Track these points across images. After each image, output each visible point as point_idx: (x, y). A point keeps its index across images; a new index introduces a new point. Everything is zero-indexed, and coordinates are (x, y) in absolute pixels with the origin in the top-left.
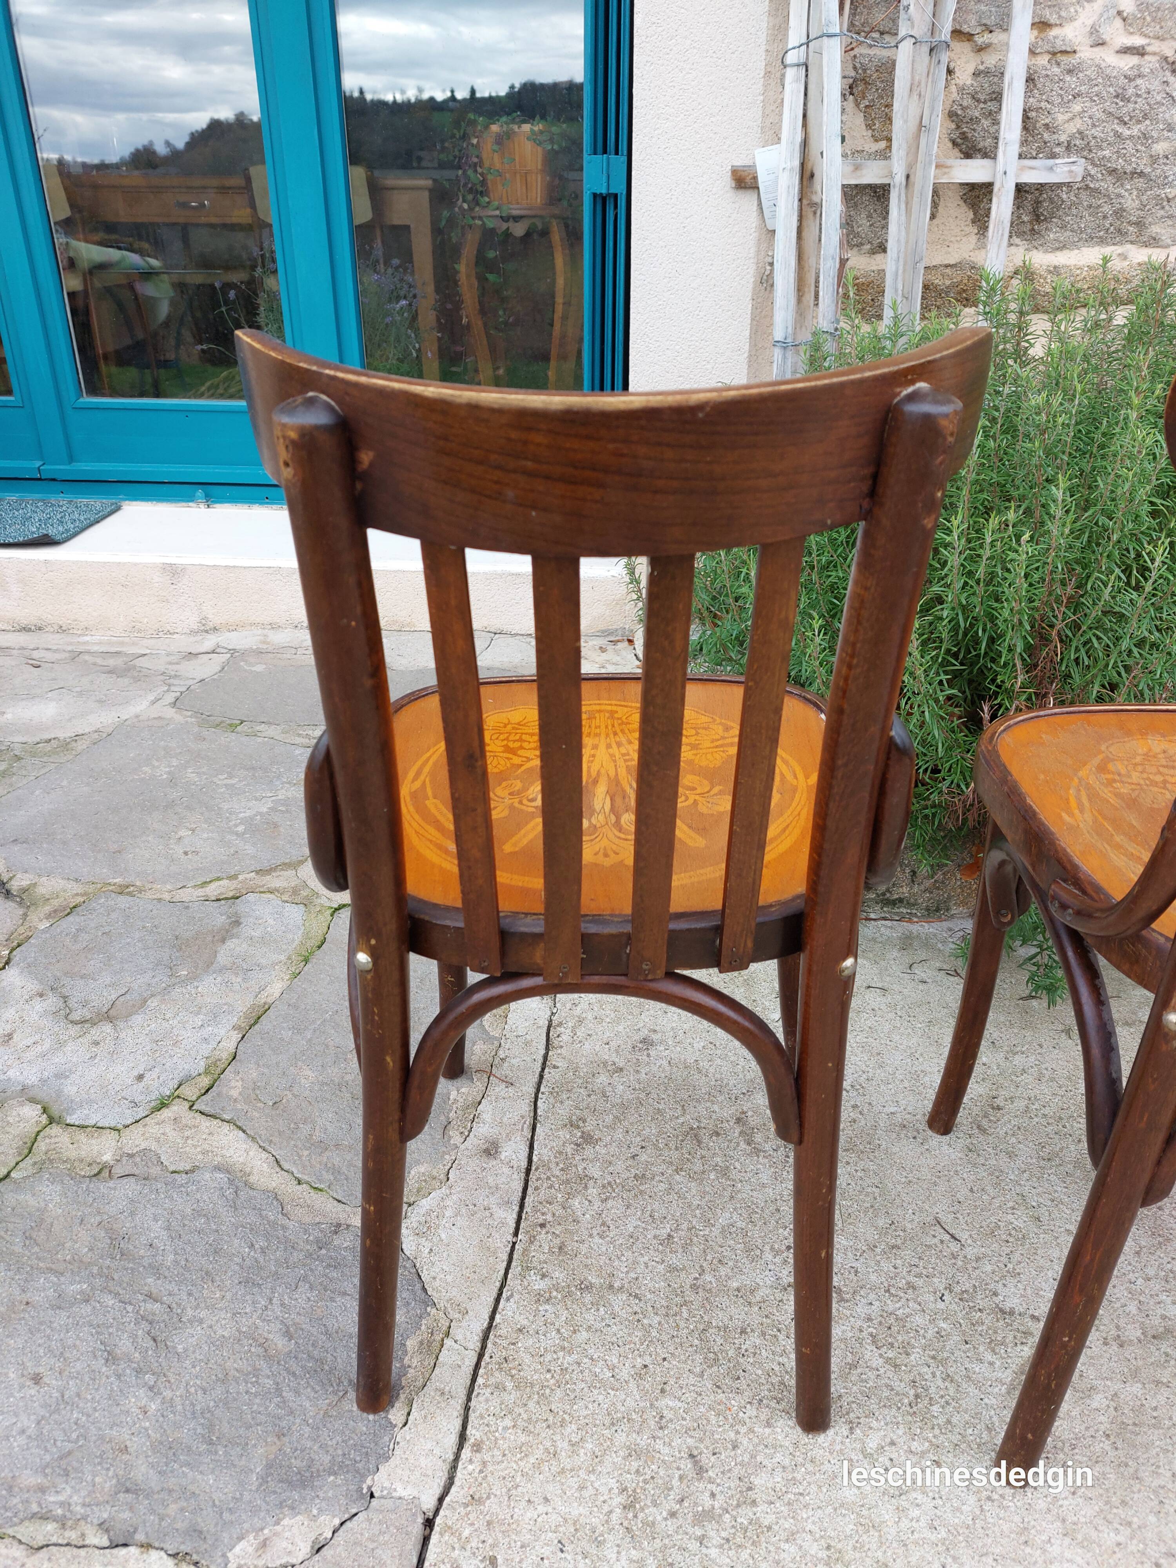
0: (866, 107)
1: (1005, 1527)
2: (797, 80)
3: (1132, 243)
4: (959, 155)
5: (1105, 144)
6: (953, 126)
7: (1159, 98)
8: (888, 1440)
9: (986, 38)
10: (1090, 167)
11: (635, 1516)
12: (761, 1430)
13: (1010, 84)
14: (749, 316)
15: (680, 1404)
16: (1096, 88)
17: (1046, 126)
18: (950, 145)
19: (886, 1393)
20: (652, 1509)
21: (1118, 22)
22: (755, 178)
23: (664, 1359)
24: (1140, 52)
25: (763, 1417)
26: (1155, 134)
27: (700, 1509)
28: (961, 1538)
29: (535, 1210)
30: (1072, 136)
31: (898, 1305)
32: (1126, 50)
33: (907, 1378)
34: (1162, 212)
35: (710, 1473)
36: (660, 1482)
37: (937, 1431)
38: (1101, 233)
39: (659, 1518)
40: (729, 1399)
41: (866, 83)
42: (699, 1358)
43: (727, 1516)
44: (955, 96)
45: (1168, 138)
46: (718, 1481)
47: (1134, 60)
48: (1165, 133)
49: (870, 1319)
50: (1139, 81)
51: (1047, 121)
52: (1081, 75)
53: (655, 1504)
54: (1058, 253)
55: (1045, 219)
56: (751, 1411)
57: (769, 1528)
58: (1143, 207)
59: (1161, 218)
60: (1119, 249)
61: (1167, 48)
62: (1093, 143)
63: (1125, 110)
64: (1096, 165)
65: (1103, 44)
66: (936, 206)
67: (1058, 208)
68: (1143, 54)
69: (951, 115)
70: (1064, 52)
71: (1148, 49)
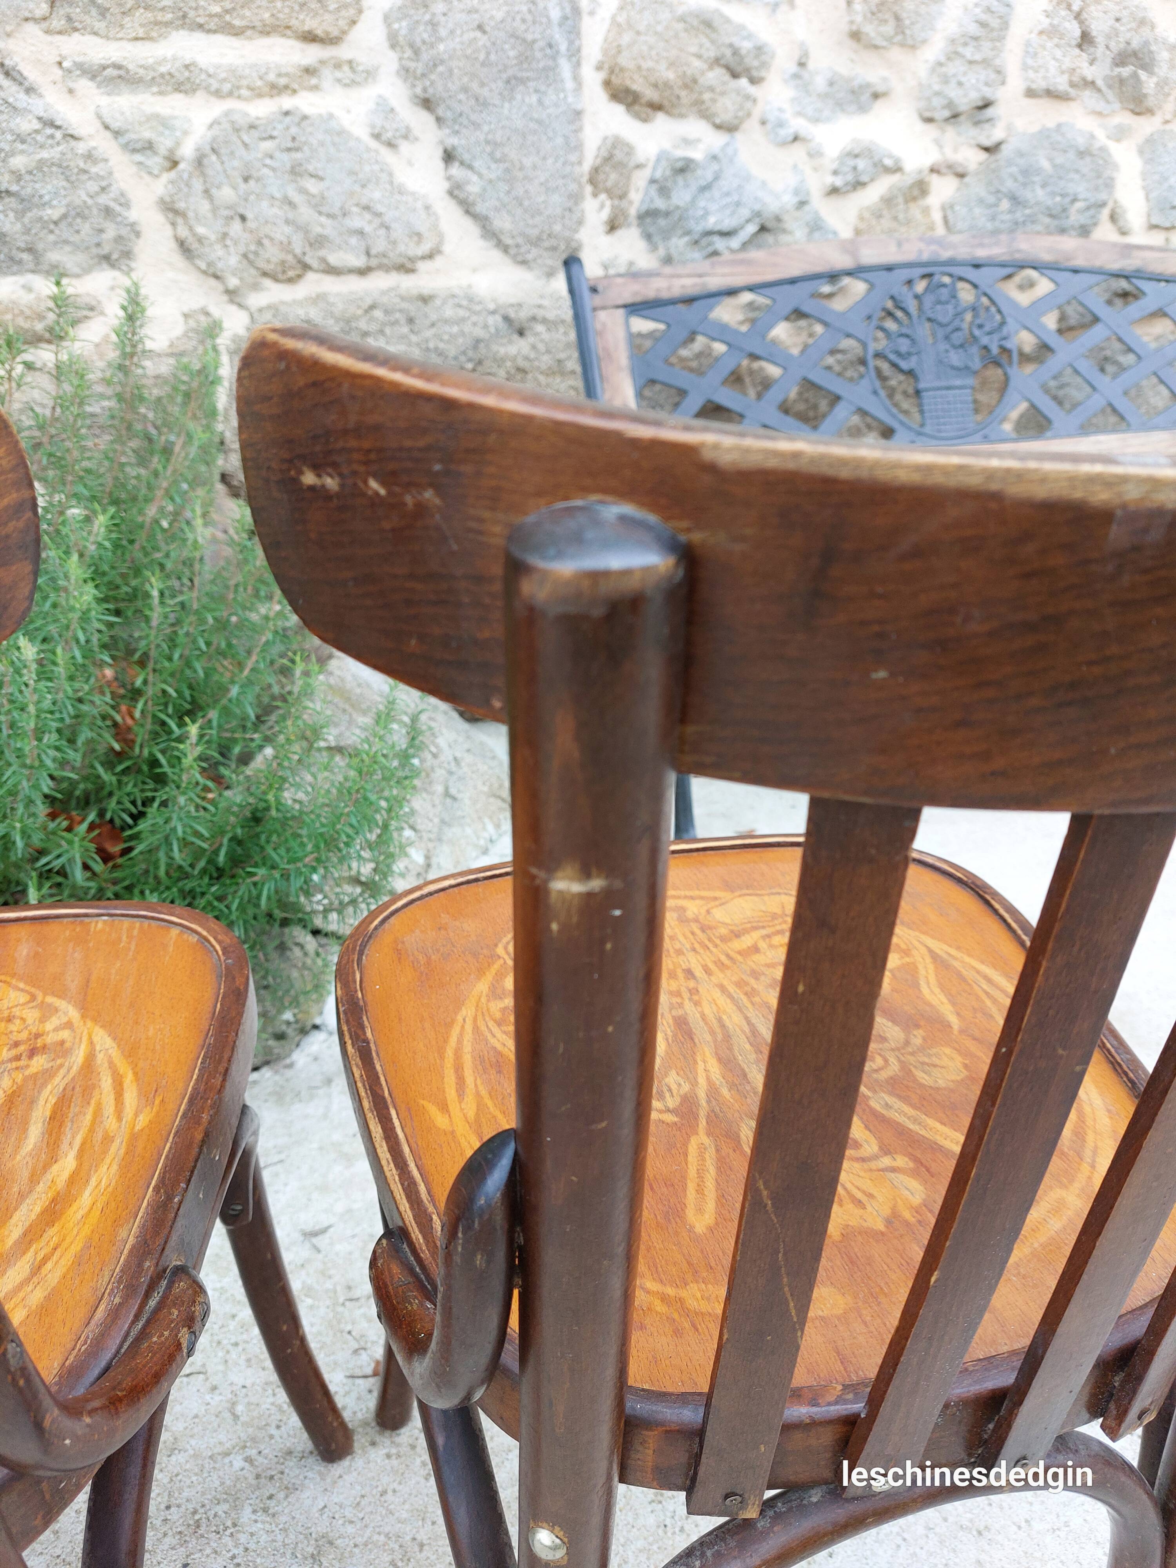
3: (33, 272)
34: (52, 238)
45: (23, 151)
48: (18, 145)
58: (27, 231)
59: (56, 243)
60: (21, 280)
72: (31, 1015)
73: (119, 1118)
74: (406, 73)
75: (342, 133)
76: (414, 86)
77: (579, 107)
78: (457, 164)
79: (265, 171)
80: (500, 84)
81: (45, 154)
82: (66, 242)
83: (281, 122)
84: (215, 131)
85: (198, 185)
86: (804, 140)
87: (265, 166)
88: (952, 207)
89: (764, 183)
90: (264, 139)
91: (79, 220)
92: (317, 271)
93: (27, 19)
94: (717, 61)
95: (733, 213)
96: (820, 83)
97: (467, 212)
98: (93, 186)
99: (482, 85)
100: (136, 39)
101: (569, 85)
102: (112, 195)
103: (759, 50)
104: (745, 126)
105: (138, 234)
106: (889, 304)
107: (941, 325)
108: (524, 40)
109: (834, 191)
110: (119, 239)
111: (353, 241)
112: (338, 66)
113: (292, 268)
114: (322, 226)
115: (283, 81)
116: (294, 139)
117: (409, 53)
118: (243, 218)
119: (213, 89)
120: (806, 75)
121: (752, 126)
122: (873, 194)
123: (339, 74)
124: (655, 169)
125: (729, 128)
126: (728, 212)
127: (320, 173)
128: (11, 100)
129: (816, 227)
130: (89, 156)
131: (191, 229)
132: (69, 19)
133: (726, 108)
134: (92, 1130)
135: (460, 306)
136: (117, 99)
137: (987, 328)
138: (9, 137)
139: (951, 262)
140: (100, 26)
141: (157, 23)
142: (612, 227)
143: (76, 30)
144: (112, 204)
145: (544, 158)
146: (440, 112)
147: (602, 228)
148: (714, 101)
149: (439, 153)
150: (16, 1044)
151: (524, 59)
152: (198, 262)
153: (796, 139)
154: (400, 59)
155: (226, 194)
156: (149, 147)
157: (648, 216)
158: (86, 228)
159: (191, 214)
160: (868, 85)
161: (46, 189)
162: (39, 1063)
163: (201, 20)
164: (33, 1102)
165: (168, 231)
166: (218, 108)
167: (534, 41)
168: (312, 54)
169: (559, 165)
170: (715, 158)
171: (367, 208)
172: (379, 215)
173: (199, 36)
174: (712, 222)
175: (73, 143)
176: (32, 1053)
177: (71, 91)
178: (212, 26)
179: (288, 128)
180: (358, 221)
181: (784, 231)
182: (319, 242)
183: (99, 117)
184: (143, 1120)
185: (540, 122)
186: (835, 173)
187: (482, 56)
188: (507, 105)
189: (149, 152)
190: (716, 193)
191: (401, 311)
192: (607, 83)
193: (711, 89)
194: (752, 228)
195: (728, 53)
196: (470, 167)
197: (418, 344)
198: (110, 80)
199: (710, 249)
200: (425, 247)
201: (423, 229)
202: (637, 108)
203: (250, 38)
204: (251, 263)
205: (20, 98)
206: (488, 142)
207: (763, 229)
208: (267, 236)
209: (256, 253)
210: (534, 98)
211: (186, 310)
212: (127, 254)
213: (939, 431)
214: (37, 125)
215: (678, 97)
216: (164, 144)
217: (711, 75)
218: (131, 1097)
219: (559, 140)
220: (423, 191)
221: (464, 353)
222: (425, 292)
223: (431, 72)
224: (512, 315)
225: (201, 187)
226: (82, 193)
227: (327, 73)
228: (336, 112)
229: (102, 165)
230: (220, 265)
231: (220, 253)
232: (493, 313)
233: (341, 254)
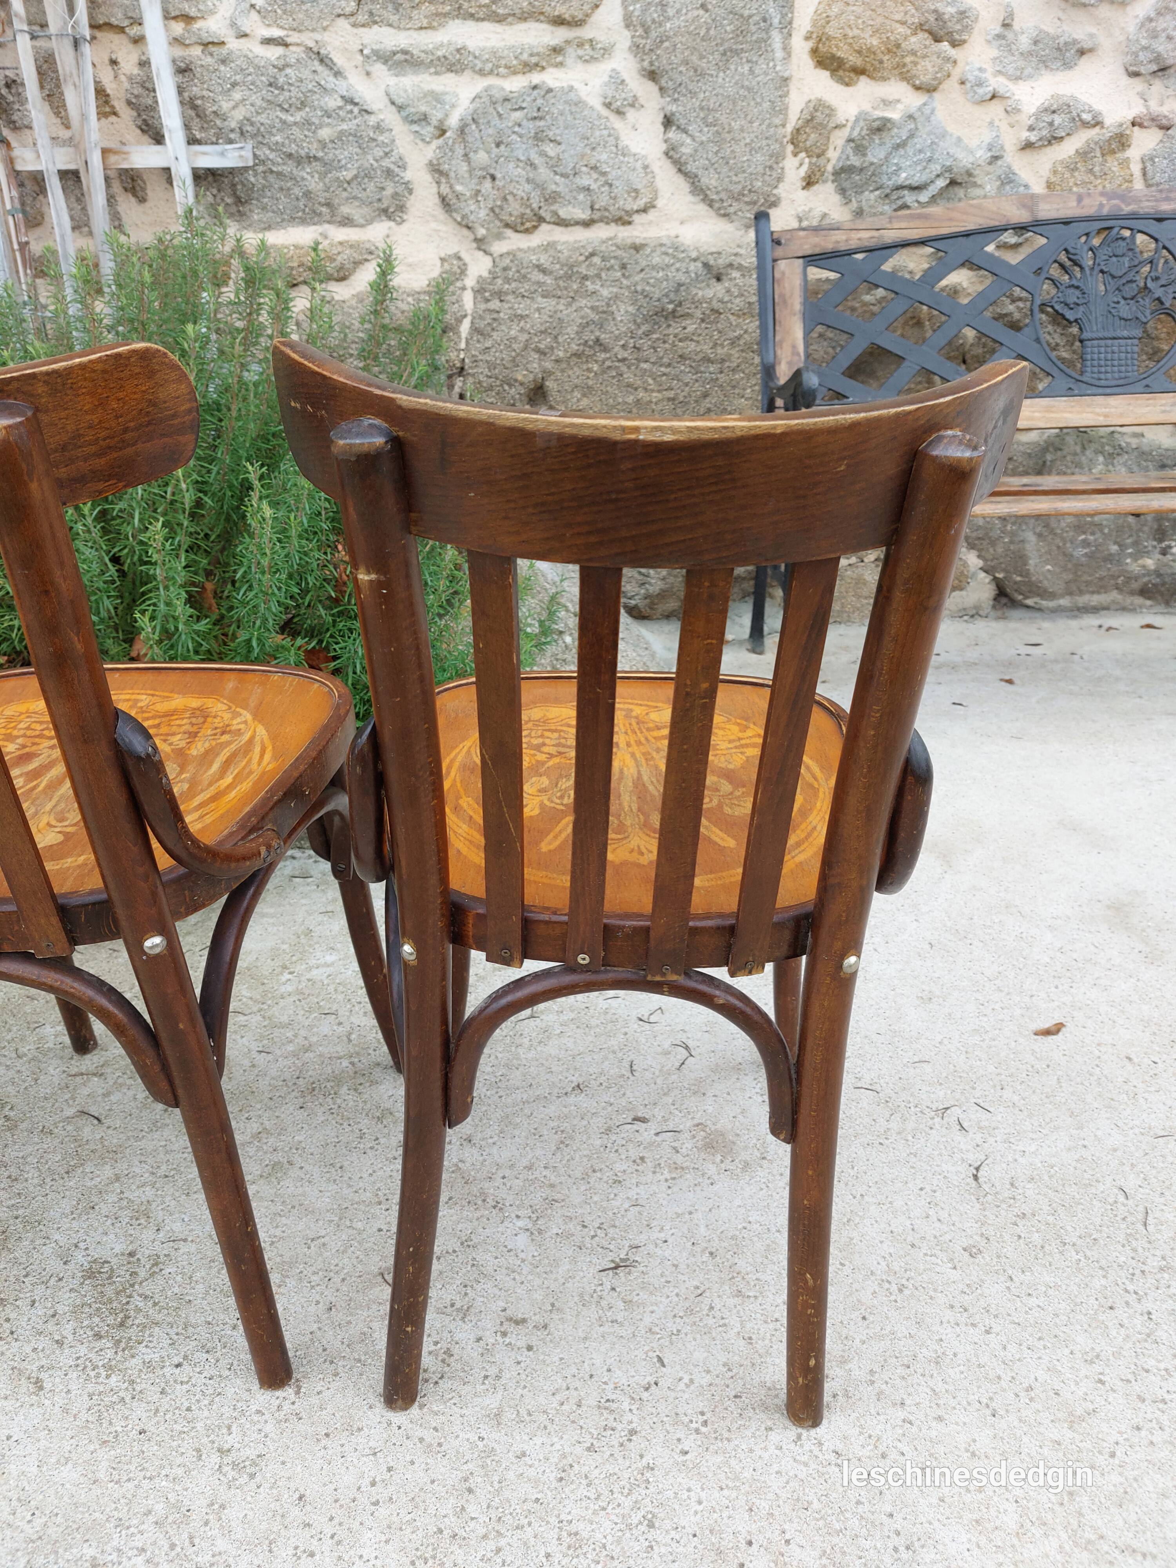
3: (329, 222)
4: (150, 140)
5: (274, 131)
6: (135, 114)
7: (310, 87)
9: (134, 31)
10: (268, 152)
16: (250, 78)
17: (215, 112)
18: (138, 131)
21: (254, 15)
24: (282, 43)
26: (316, 120)
30: (241, 123)
32: (268, 41)
34: (345, 194)
38: (300, 214)
44: (126, 85)
45: (329, 124)
47: (280, 51)
48: (326, 119)
50: (288, 71)
51: (214, 109)
52: (232, 65)
55: (246, 202)
58: (327, 189)
59: (348, 199)
60: (319, 229)
61: (308, 39)
62: (262, 129)
63: (282, 98)
64: (272, 150)
65: (245, 35)
66: (143, 189)
67: (252, 189)
68: (286, 45)
69: (129, 103)
70: (213, 43)
71: (289, 40)
72: (227, 716)
73: (259, 765)
74: (636, 49)
75: (579, 103)
76: (643, 60)
77: (786, 75)
78: (674, 128)
79: (514, 137)
80: (717, 56)
81: (345, 126)
82: (355, 198)
83: (529, 95)
84: (477, 104)
85: (459, 151)
86: (1003, 98)
87: (514, 132)
88: (1152, 159)
89: (959, 139)
90: (516, 110)
91: (366, 180)
92: (549, 223)
93: (339, 16)
94: (921, 27)
95: (925, 168)
96: (1024, 42)
97: (680, 170)
98: (379, 152)
99: (702, 57)
100: (421, 28)
101: (779, 54)
102: (393, 159)
103: (963, 14)
104: (944, 86)
105: (411, 192)
106: (1063, 257)
107: (1113, 277)
108: (742, 16)
109: (1028, 146)
110: (395, 195)
111: (581, 197)
112: (580, 45)
113: (528, 221)
114: (556, 183)
115: (534, 60)
116: (539, 109)
117: (640, 31)
118: (493, 178)
119: (477, 68)
120: (1010, 35)
121: (951, 86)
122: (1068, 149)
123: (580, 52)
124: (853, 128)
125: (929, 89)
126: (919, 168)
127: (558, 138)
128: (323, 83)
129: (1008, 180)
130: (378, 128)
131: (451, 187)
132: (371, 14)
133: (926, 70)
134: (244, 768)
135: (666, 254)
136: (403, 79)
137: (1163, 282)
138: (319, 113)
139: (1134, 216)
140: (394, 18)
141: (437, 15)
142: (809, 183)
143: (375, 23)
144: (392, 166)
145: (751, 122)
146: (663, 82)
147: (800, 184)
148: (915, 64)
149: (660, 118)
150: (216, 728)
151: (741, 33)
152: (454, 215)
153: (993, 97)
154: (633, 37)
155: (481, 157)
156: (424, 118)
157: (843, 172)
158: (371, 186)
159: (452, 175)
160: (1075, 42)
161: (343, 155)
162: (226, 738)
163: (472, 11)
164: (218, 754)
165: (434, 190)
166: (480, 84)
167: (750, 16)
168: (560, 35)
169: (764, 127)
170: (911, 117)
171: (594, 168)
172: (604, 174)
173: (471, 25)
174: (903, 177)
175: (366, 117)
176: (223, 733)
177: (368, 74)
178: (481, 15)
179: (535, 100)
180: (585, 180)
181: (975, 185)
182: (552, 198)
183: (388, 94)
184: (270, 767)
185: (749, 89)
186: (1031, 129)
187: (703, 32)
188: (721, 74)
189: (424, 123)
190: (910, 151)
191: (615, 258)
192: (814, 51)
193: (914, 53)
194: (941, 183)
195: (932, 18)
196: (685, 131)
197: (628, 287)
198: (399, 63)
199: (900, 203)
200: (641, 203)
201: (639, 187)
202: (841, 73)
203: (511, 24)
204: (497, 216)
205: (329, 80)
206: (702, 109)
207: (953, 183)
208: (511, 193)
209: (501, 208)
210: (747, 67)
211: (443, 255)
212: (401, 208)
213: (1100, 379)
214: (340, 103)
215: (881, 62)
216: (436, 116)
217: (913, 39)
218: (267, 757)
219: (766, 105)
220: (643, 152)
221: (667, 295)
222: (638, 241)
223: (658, 47)
224: (712, 262)
225: (462, 152)
226: (370, 157)
227: (571, 52)
228: (576, 85)
229: (387, 134)
230: (472, 218)
231: (473, 208)
232: (695, 260)
233: (570, 208)
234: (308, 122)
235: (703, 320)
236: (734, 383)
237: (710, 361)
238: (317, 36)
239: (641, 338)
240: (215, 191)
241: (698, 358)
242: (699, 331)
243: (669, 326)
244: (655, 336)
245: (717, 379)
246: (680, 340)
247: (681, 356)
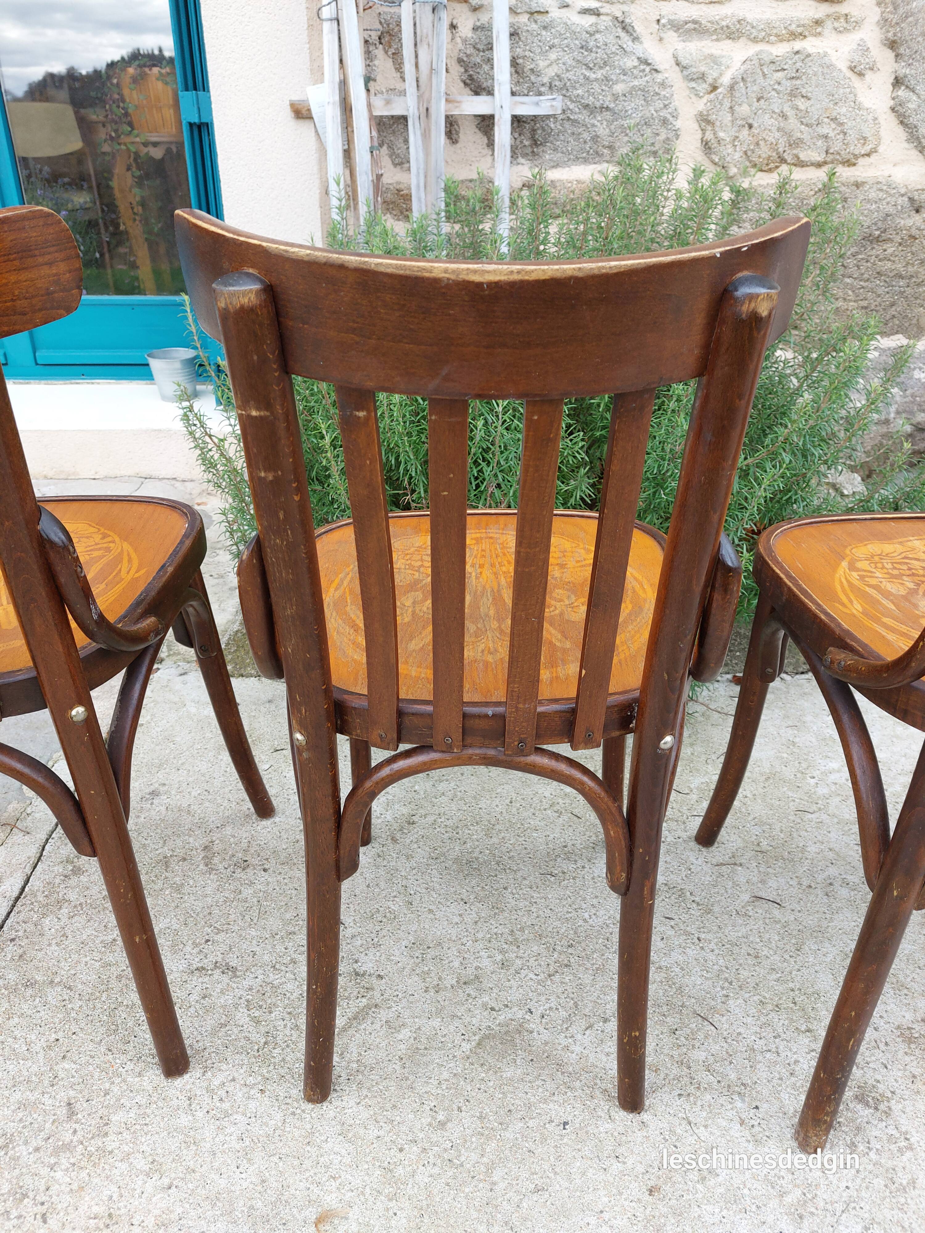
0: (393, 54)
1: (297, 1133)
2: (332, 32)
3: (607, 162)
4: (470, 92)
5: (578, 85)
6: (463, 70)
7: (614, 49)
8: (230, 1078)
10: (569, 103)
11: (6, 1154)
12: (131, 1080)
13: (497, 37)
14: (319, 220)
15: (73, 1066)
16: (566, 41)
17: (532, 70)
18: (462, 85)
19: (243, 1042)
20: (23, 1147)
22: (309, 110)
23: (74, 1033)
24: (596, 13)
25: (137, 1070)
26: (614, 77)
27: (61, 1143)
28: (260, 1145)
29: (12, 928)
30: (552, 79)
31: (277, 977)
32: (585, 11)
33: (263, 1030)
34: (626, 139)
35: (79, 1116)
36: (36, 1126)
37: (271, 1067)
38: (584, 155)
39: (25, 1153)
40: (115, 1059)
41: (390, 35)
42: (102, 1030)
43: (81, 1146)
44: (460, 46)
45: (624, 81)
46: (83, 1121)
47: (593, 19)
48: (621, 76)
49: (250, 989)
50: (598, 36)
51: (532, 66)
52: (553, 30)
53: (26, 1143)
54: (554, 170)
55: (541, 144)
56: (130, 1066)
57: (111, 1152)
58: (612, 134)
59: (627, 142)
60: (599, 167)
61: (616, 10)
62: (568, 84)
63: (589, 58)
64: (573, 101)
65: (567, 6)
66: (457, 133)
67: (549, 135)
68: (598, 15)
69: (460, 61)
70: (539, 12)
71: (602, 11)
74: (884, 22)
75: (830, 66)
76: (888, 32)
78: (903, 88)
79: (773, 93)
81: (636, 83)
83: (791, 59)
84: (747, 66)
85: (727, 104)
87: (774, 89)
90: (778, 71)
91: (645, 127)
92: (788, 164)
97: (902, 122)
98: (659, 104)
100: (711, 3)
102: (670, 110)
105: (677, 137)
110: (666, 140)
111: (819, 143)
112: (837, 19)
113: (773, 161)
114: (801, 132)
115: (800, 30)
116: (797, 71)
117: (890, 8)
118: (751, 126)
119: (752, 36)
123: (836, 25)
127: (809, 94)
128: (625, 46)
130: (663, 85)
131: (715, 133)
135: (881, 190)
136: (688, 44)
138: (618, 71)
144: (669, 116)
146: (902, 50)
149: (891, 80)
152: (714, 157)
154: (882, 13)
155: (744, 110)
156: (702, 77)
158: (648, 132)
159: (718, 123)
161: (629, 106)
165: (699, 135)
166: (752, 49)
168: (823, 10)
171: (834, 119)
172: (842, 124)
175: (655, 75)
177: (661, 39)
179: (794, 63)
180: (827, 129)
182: (796, 143)
183: (675, 56)
189: (700, 81)
196: (913, 90)
198: (688, 31)
200: (867, 149)
201: (868, 135)
204: (748, 158)
205: (629, 44)
208: (763, 139)
209: (753, 151)
214: (636, 63)
216: (712, 75)
220: (874, 107)
221: (876, 224)
222: (859, 180)
223: (903, 21)
224: (916, 197)
225: (729, 105)
226: (652, 109)
227: (829, 24)
228: (829, 51)
229: (668, 90)
230: (728, 159)
231: (730, 151)
232: (903, 195)
233: (809, 152)
234: (607, 79)
235: (900, 244)
236: (917, 295)
237: (901, 277)
238: (625, 8)
239: (849, 258)
240: (516, 135)
241: (891, 275)
242: (896, 253)
243: (873, 248)
244: (860, 256)
245: (904, 292)
246: (880, 260)
247: (878, 273)
